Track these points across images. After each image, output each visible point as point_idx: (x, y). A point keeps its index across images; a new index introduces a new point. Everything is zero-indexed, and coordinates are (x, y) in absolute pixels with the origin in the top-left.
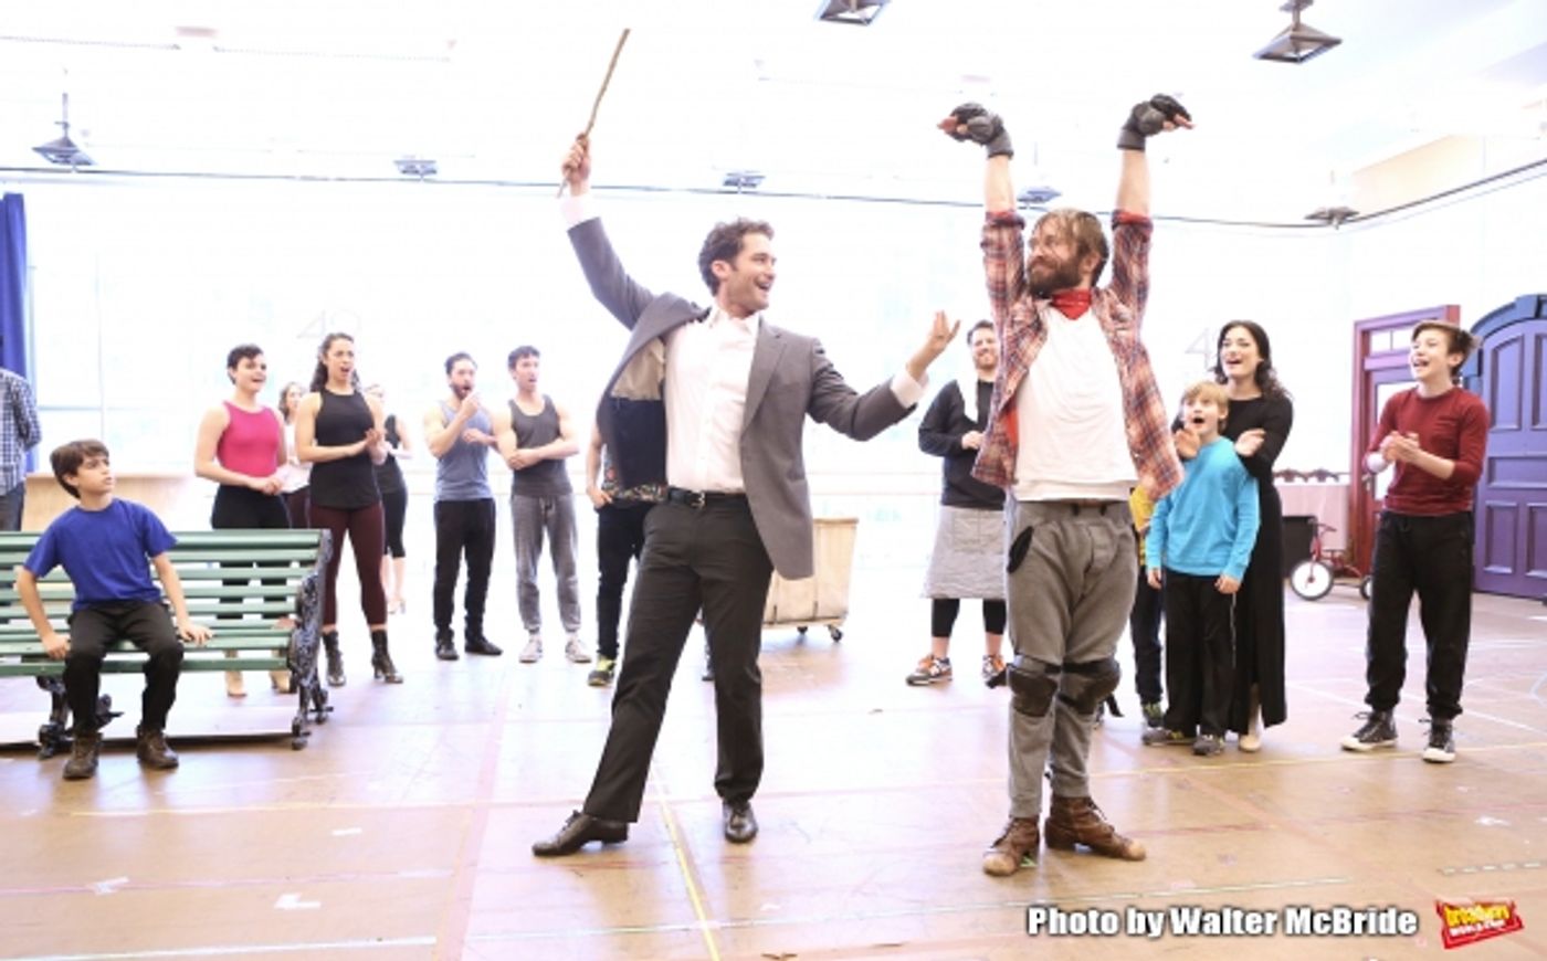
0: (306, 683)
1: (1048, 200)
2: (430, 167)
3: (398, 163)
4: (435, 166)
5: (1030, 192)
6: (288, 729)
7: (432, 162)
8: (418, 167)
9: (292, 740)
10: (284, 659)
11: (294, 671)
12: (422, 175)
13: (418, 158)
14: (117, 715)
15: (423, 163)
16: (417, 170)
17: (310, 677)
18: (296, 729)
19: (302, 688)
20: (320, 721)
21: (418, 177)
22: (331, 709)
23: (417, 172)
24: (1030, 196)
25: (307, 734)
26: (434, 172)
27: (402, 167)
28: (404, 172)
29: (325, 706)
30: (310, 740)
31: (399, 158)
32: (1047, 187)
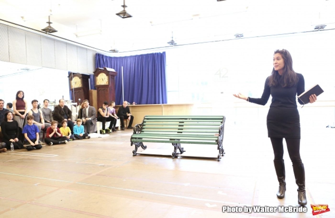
0: (220, 147)
4: (243, 35)
6: (217, 157)
7: (243, 34)
9: (217, 159)
10: (217, 142)
11: (218, 145)
13: (239, 34)
14: (185, 151)
16: (239, 36)
17: (221, 146)
18: (219, 157)
19: (220, 149)
20: (223, 156)
21: (239, 38)
22: (225, 153)
23: (239, 37)
25: (221, 158)
26: (243, 36)
27: (236, 36)
28: (236, 37)
29: (223, 153)
30: (221, 159)
31: (235, 34)
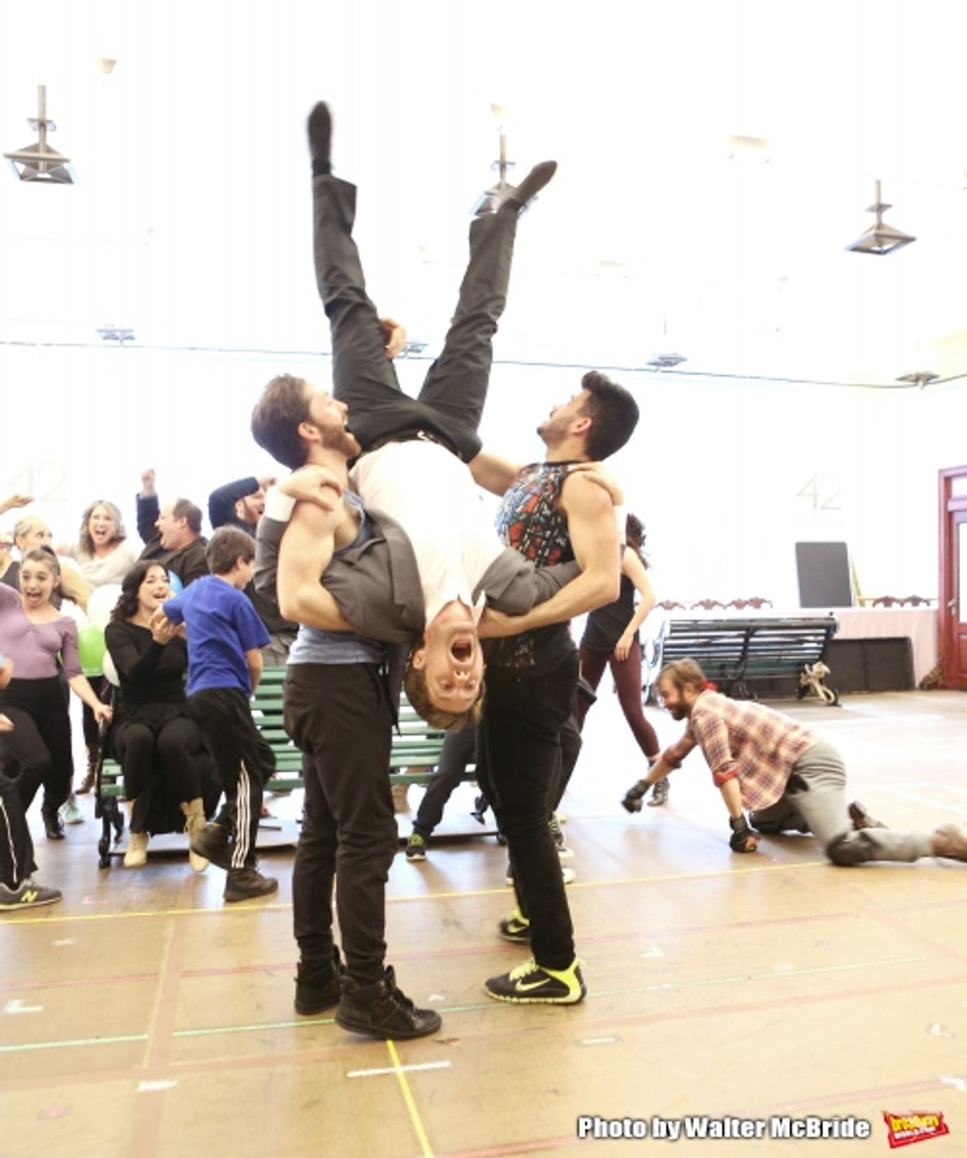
1: (676, 364)
2: (128, 334)
3: (100, 331)
4: (133, 334)
5: (660, 358)
7: (130, 331)
8: (118, 334)
12: (121, 341)
13: (117, 327)
15: (123, 331)
21: (117, 342)
23: (117, 339)
24: (658, 360)
26: (131, 338)
27: (104, 334)
28: (106, 338)
31: (101, 327)
32: (675, 354)
